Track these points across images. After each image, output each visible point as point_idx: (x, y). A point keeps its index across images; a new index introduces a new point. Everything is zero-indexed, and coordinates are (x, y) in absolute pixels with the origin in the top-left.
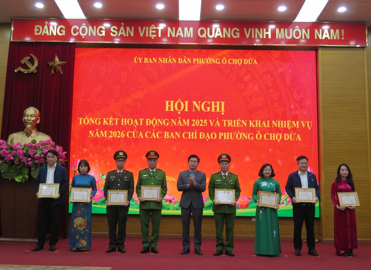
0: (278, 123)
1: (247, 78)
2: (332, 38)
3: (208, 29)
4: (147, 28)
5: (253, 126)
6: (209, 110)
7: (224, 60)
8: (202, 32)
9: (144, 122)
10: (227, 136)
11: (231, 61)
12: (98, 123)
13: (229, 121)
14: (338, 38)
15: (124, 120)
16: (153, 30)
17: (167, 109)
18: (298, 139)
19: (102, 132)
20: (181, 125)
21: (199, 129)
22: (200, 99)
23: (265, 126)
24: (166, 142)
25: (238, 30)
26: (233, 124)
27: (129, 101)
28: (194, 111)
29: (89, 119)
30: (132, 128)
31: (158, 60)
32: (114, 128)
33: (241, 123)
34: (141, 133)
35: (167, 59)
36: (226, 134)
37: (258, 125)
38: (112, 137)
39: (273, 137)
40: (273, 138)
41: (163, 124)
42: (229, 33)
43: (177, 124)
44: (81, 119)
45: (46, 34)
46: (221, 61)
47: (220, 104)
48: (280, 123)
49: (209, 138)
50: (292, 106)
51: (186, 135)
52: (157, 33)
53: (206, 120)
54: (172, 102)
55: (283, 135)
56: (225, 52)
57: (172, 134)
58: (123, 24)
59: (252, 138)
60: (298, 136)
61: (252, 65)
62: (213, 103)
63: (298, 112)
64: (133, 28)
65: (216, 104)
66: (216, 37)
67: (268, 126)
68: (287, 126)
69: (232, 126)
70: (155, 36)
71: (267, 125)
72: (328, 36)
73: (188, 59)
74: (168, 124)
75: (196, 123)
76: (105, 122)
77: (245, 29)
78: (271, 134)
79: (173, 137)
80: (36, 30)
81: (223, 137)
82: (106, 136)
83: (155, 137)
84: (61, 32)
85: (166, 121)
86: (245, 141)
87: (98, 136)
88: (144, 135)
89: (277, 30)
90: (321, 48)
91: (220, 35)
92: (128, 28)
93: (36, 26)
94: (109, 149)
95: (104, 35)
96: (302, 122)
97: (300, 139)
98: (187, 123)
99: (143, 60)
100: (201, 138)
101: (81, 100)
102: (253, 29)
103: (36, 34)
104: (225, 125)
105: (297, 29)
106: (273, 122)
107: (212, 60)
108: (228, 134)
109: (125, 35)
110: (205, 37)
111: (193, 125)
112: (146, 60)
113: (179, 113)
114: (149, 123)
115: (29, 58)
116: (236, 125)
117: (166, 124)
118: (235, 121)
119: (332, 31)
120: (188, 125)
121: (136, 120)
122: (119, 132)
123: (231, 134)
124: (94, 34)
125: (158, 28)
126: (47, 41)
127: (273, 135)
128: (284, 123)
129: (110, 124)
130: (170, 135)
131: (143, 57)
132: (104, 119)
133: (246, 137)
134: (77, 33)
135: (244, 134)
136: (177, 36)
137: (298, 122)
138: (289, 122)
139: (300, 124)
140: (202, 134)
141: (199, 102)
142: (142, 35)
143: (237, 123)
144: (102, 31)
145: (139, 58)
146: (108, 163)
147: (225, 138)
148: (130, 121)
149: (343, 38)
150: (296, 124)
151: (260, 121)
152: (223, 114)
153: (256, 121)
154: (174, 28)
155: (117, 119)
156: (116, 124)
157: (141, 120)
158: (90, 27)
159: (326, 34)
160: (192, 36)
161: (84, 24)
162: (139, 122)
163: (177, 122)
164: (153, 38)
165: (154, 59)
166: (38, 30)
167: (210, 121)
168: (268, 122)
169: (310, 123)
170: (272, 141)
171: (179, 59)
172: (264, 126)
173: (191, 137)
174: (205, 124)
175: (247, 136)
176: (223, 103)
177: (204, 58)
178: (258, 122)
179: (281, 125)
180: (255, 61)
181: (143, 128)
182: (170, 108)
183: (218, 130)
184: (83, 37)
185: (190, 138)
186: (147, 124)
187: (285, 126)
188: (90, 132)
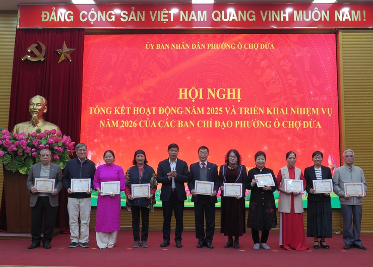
0: (296, 110)
1: (264, 63)
2: (353, 20)
3: (223, 12)
4: (159, 12)
5: (271, 113)
6: (224, 97)
7: (240, 45)
8: (216, 15)
9: (157, 111)
10: (244, 124)
11: (247, 46)
12: (109, 112)
13: (245, 108)
14: (360, 20)
15: (136, 109)
16: (164, 14)
17: (181, 97)
18: (318, 127)
19: (113, 122)
20: (195, 113)
21: (214, 117)
22: (215, 86)
23: (284, 113)
24: (180, 132)
25: (254, 13)
26: (249, 111)
27: (141, 89)
28: (208, 98)
29: (100, 109)
30: (144, 117)
31: (170, 46)
32: (125, 117)
33: (258, 111)
34: (154, 122)
35: (180, 45)
36: (243, 123)
37: (276, 112)
38: (123, 126)
39: (292, 124)
40: (291, 126)
41: (176, 113)
42: (244, 16)
43: (191, 112)
44: (91, 108)
45: (53, 20)
46: (236, 46)
47: (236, 91)
48: (299, 110)
49: (225, 127)
50: (311, 93)
51: (200, 123)
52: (169, 17)
53: (222, 108)
54: (186, 90)
55: (302, 123)
56: (241, 37)
57: (186, 122)
58: (133, 8)
59: (270, 126)
60: (318, 123)
61: (269, 50)
62: (229, 90)
63: (317, 99)
64: (144, 12)
65: (231, 91)
66: (231, 20)
67: (287, 113)
68: (306, 113)
69: (248, 113)
70: (167, 20)
71: (285, 112)
72: (349, 17)
73: (202, 45)
74: (182, 112)
75: (211, 111)
76: (116, 111)
77: (261, 12)
78: (290, 122)
79: (188, 126)
80: (43, 16)
81: (239, 126)
82: (117, 126)
83: (168, 126)
84: (69, 18)
85: (180, 110)
86: (262, 129)
87: (110, 126)
88: (157, 124)
89: (295, 12)
90: (341, 30)
91: (235, 18)
92: (139, 13)
93: (43, 12)
94: (121, 139)
95: (114, 20)
96: (322, 109)
97: (320, 127)
98: (201, 111)
99: (155, 46)
100: (216, 126)
101: (91, 89)
102: (270, 12)
103: (43, 20)
104: (241, 113)
105: (316, 10)
106: (292, 109)
107: (227, 45)
108: (245, 122)
109: (135, 20)
110: (220, 20)
111: (208, 113)
112: (158, 46)
113: (193, 101)
114: (162, 112)
115: (36, 45)
116: (253, 112)
117: (180, 112)
118: (251, 108)
119: (353, 12)
120: (203, 113)
121: (148, 109)
122: (131, 121)
123: (248, 122)
124: (104, 19)
125: (170, 12)
126: (55, 28)
127: (291, 123)
128: (303, 110)
129: (122, 113)
130: (184, 123)
131: (155, 43)
132: (116, 108)
133: (263, 125)
134: (86, 19)
135: (261, 122)
136: (190, 20)
137: (317, 109)
138: (309, 109)
139: (320, 111)
140: (218, 123)
141: (214, 89)
142: (153, 19)
143: (253, 111)
144: (112, 16)
145: (151, 45)
146: (120, 154)
147: (241, 126)
148: (142, 109)
149: (365, 20)
150: (316, 111)
151: (278, 109)
152: (239, 101)
153: (274, 109)
154: (187, 12)
155: (128, 108)
156: (128, 113)
157: (154, 108)
158: (99, 13)
159: (347, 16)
160: (206, 20)
161: (93, 9)
162: (152, 111)
163: (191, 110)
164: (165, 22)
165: (166, 45)
166: (45, 16)
167: (226, 108)
168: (287, 109)
169: (330, 110)
170: (291, 128)
171: (193, 45)
172: (282, 113)
173: (206, 125)
174: (220, 112)
175: (265, 124)
176: (239, 90)
177: (219, 43)
178: (276, 110)
179: (299, 112)
180: (272, 45)
181: (156, 117)
182: (183, 96)
183: (234, 118)
184: (92, 23)
185: (204, 126)
186: (160, 113)
187: (304, 113)
188: (101, 122)
